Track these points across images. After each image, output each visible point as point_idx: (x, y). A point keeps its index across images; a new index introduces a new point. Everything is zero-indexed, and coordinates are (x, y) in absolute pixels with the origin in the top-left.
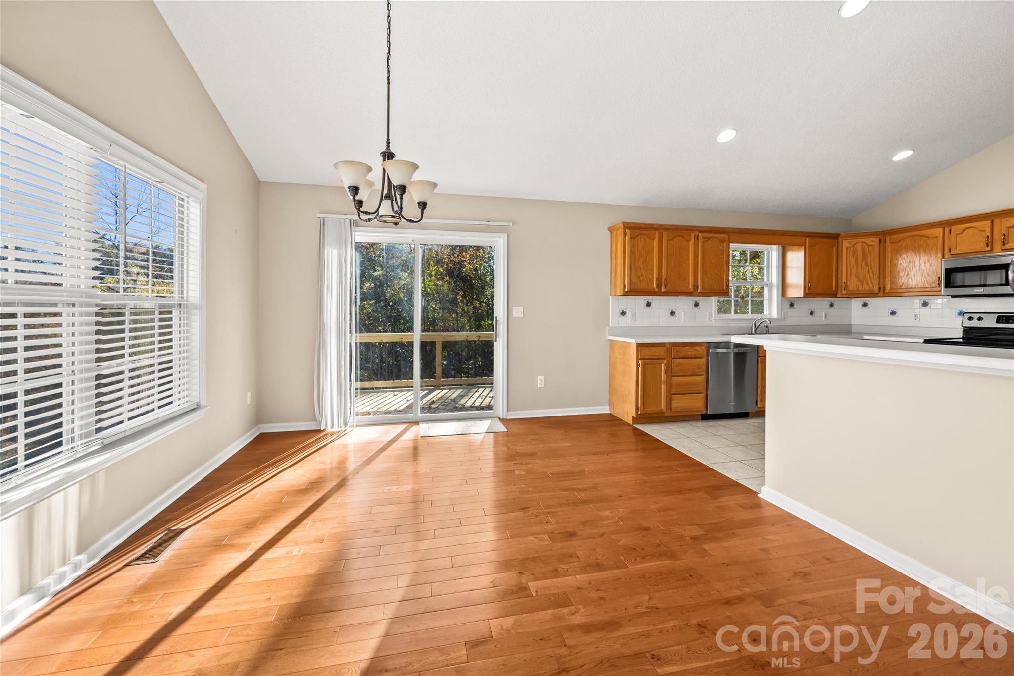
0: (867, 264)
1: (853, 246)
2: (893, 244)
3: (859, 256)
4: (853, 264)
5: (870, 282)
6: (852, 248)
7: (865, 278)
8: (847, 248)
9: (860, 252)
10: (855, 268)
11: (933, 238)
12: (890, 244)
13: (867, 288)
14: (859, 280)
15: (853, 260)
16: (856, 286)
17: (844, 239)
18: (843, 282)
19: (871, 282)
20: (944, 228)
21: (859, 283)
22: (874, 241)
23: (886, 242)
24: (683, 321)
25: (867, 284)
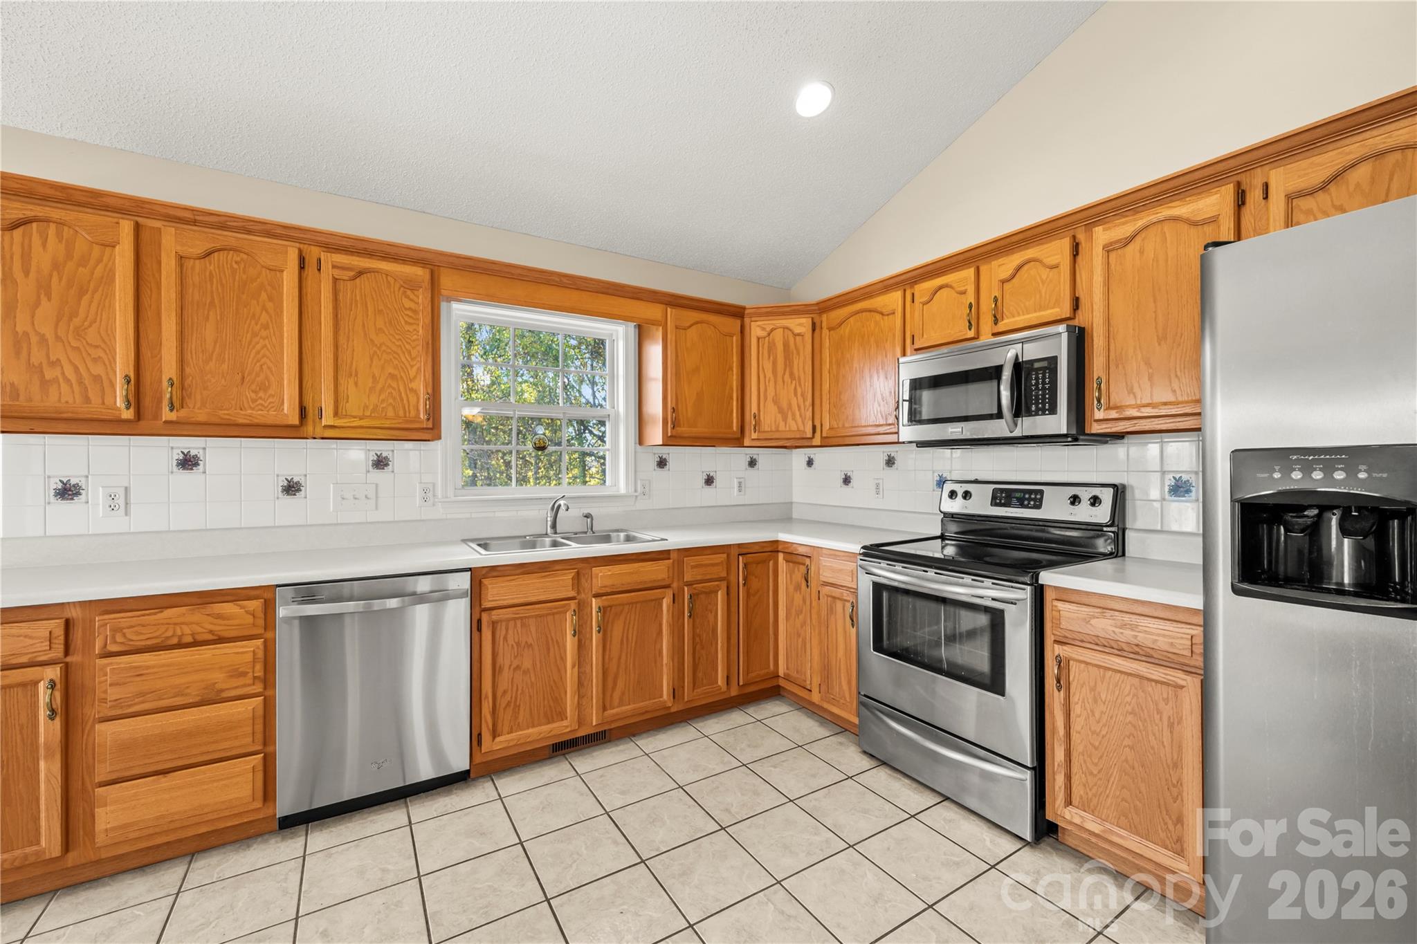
0: (792, 375)
1: (769, 335)
2: (832, 332)
3: (778, 357)
4: (769, 374)
5: (798, 414)
6: (767, 339)
7: (790, 405)
8: (759, 339)
9: (780, 347)
10: (772, 383)
11: (888, 315)
12: (827, 331)
13: (794, 427)
14: (781, 410)
15: (768, 366)
16: (775, 421)
17: (753, 319)
18: (753, 413)
19: (801, 416)
20: (905, 290)
21: (779, 416)
22: (801, 325)
23: (822, 328)
24: (332, 510)
25: (794, 419)
